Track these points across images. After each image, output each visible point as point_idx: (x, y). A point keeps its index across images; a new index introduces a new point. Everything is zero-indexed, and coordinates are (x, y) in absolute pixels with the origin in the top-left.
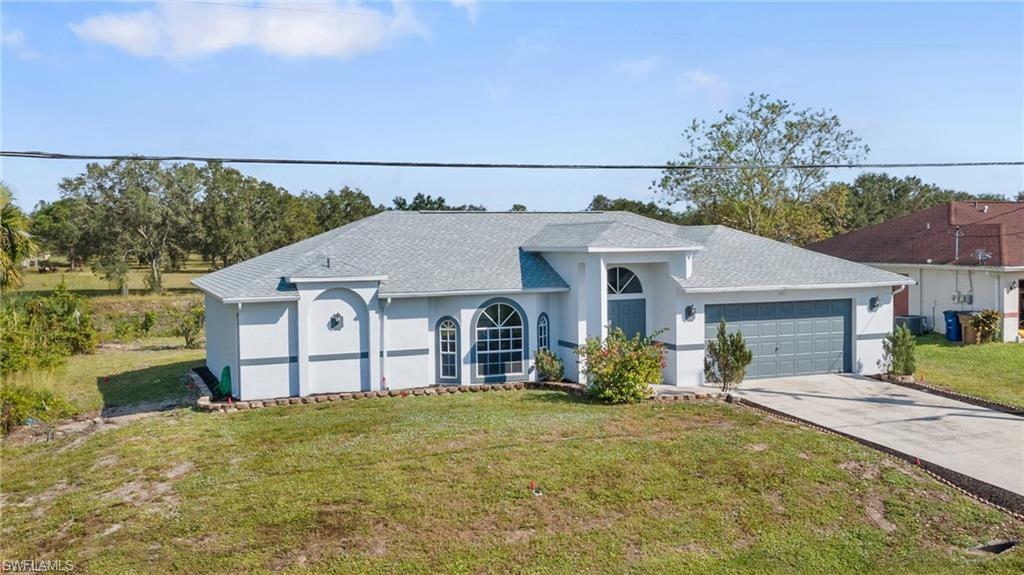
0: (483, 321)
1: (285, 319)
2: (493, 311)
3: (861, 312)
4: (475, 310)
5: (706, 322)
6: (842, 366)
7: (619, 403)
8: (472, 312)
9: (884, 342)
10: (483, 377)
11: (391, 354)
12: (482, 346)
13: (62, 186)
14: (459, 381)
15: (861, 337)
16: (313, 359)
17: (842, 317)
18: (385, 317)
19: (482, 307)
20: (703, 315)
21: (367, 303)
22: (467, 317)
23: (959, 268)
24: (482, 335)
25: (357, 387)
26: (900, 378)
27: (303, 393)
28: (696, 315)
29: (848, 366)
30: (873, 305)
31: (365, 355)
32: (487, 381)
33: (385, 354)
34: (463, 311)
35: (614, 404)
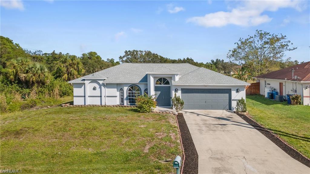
0: (130, 90)
1: (83, 87)
2: (132, 87)
3: (234, 93)
4: (127, 87)
5: (181, 93)
6: (228, 108)
7: (142, 112)
8: (127, 88)
9: (237, 102)
10: (129, 104)
11: (107, 97)
12: (129, 96)
13: (119, 58)
14: (124, 104)
15: (233, 100)
16: (89, 96)
17: (228, 94)
18: (106, 88)
19: (129, 86)
20: (181, 91)
21: (101, 84)
22: (126, 89)
23: (293, 81)
24: (129, 93)
25: (99, 104)
26: (240, 113)
27: (86, 104)
28: (178, 91)
29: (230, 108)
30: (237, 91)
31: (101, 96)
32: (131, 105)
33: (106, 96)
34: (124, 87)
35: (140, 112)
